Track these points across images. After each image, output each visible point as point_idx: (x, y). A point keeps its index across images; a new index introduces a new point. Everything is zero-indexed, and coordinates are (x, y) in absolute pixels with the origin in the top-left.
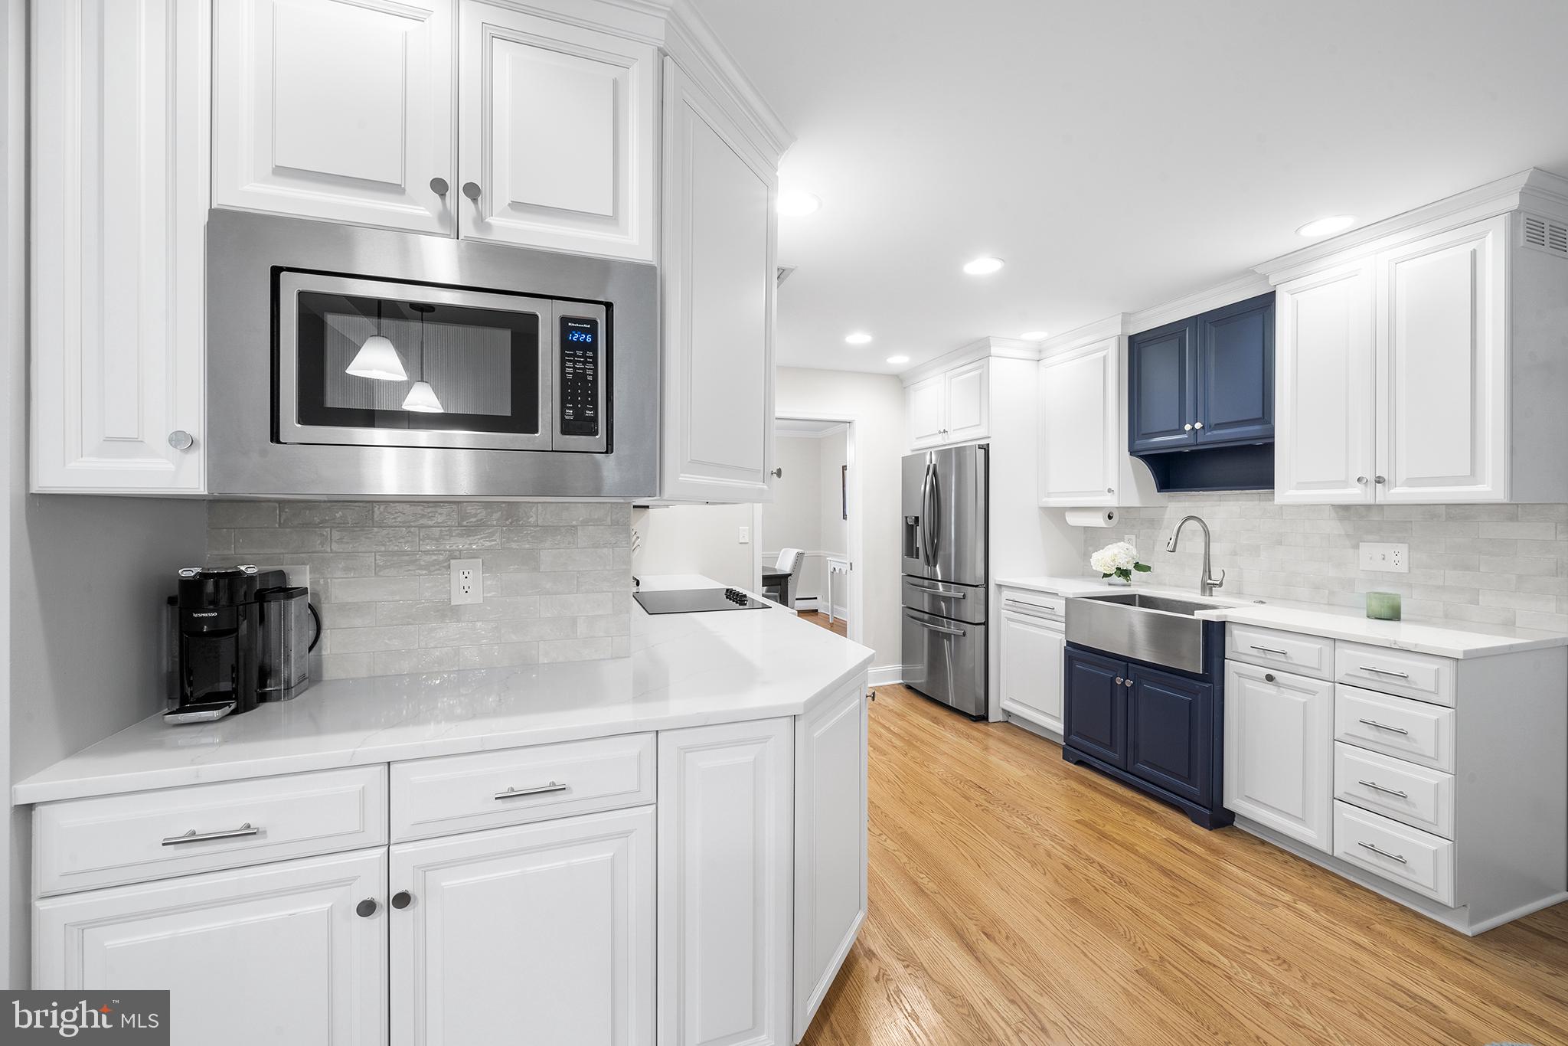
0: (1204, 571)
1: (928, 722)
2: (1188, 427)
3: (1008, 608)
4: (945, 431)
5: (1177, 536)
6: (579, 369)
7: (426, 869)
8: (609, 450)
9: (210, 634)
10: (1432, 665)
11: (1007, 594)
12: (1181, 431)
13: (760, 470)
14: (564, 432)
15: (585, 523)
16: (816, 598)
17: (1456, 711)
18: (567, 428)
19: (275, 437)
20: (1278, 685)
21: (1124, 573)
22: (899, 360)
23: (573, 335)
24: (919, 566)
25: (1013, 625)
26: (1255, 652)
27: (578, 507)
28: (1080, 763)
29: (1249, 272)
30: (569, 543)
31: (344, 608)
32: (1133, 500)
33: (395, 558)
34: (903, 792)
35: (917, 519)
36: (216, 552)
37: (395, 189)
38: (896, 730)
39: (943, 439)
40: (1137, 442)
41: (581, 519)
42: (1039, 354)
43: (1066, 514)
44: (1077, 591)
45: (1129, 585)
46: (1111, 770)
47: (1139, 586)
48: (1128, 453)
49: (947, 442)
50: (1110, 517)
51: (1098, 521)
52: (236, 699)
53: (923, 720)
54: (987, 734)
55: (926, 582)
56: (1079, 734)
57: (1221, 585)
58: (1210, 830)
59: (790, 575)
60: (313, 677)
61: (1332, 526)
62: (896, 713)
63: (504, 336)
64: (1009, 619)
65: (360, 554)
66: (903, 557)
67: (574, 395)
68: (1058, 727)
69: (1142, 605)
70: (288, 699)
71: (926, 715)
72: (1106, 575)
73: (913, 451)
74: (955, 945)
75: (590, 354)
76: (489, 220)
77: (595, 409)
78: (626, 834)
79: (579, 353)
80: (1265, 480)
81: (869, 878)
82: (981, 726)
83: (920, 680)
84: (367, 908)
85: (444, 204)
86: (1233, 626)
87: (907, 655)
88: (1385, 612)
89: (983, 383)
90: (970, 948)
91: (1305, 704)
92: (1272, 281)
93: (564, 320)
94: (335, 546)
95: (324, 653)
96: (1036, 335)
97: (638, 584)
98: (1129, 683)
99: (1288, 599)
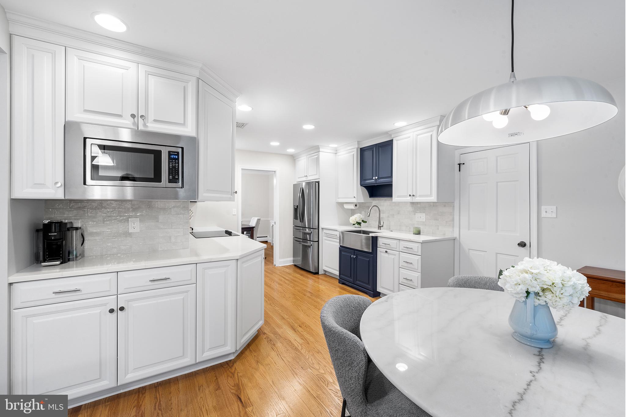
0: (379, 222)
1: (299, 275)
2: (374, 178)
3: (325, 236)
4: (306, 176)
5: (370, 212)
6: (174, 165)
7: (129, 301)
8: (182, 187)
9: (54, 240)
10: (417, 245)
11: (325, 231)
12: (372, 179)
13: (230, 192)
14: (169, 182)
15: (174, 207)
16: (267, 237)
17: (422, 257)
18: (170, 181)
19: (85, 183)
20: (388, 254)
21: (359, 224)
22: (291, 151)
23: (172, 156)
24: (298, 223)
25: (326, 241)
26: (383, 245)
27: (172, 203)
28: (343, 284)
29: (387, 133)
30: (169, 213)
31: (92, 234)
32: (362, 200)
33: (110, 218)
34: (285, 295)
35: (297, 206)
36: (48, 216)
37: (120, 116)
38: (287, 278)
39: (306, 179)
40: (362, 182)
41: (173, 206)
42: (336, 152)
43: (344, 205)
44: (343, 229)
45: (361, 227)
46: (350, 284)
47: (363, 227)
48: (360, 185)
49: (307, 180)
50: (356, 206)
51: (352, 207)
52: (62, 259)
53: (299, 276)
54: (318, 278)
55: (301, 228)
56: (343, 275)
57: (383, 226)
58: (373, 298)
59: (255, 227)
60: (82, 255)
61: (410, 208)
62: (289, 273)
63: (152, 156)
64: (325, 240)
65: (98, 217)
66: (293, 220)
67: (172, 172)
68: (337, 273)
69: (363, 233)
70: (77, 260)
71: (298, 273)
72: (354, 224)
73: (297, 182)
74: (290, 329)
75: (177, 161)
76: (147, 124)
77: (178, 176)
78: (187, 292)
79: (174, 161)
80: (390, 195)
81: (265, 313)
82: (316, 276)
83: (299, 263)
84: (112, 311)
85: (134, 120)
86: (379, 238)
87: (295, 255)
88: (417, 233)
89: (318, 159)
90: (294, 330)
91: (394, 258)
92: (392, 136)
93: (169, 152)
94: (90, 215)
95: (85, 248)
96: (334, 146)
97: (192, 229)
98: (355, 257)
99: (400, 230)
